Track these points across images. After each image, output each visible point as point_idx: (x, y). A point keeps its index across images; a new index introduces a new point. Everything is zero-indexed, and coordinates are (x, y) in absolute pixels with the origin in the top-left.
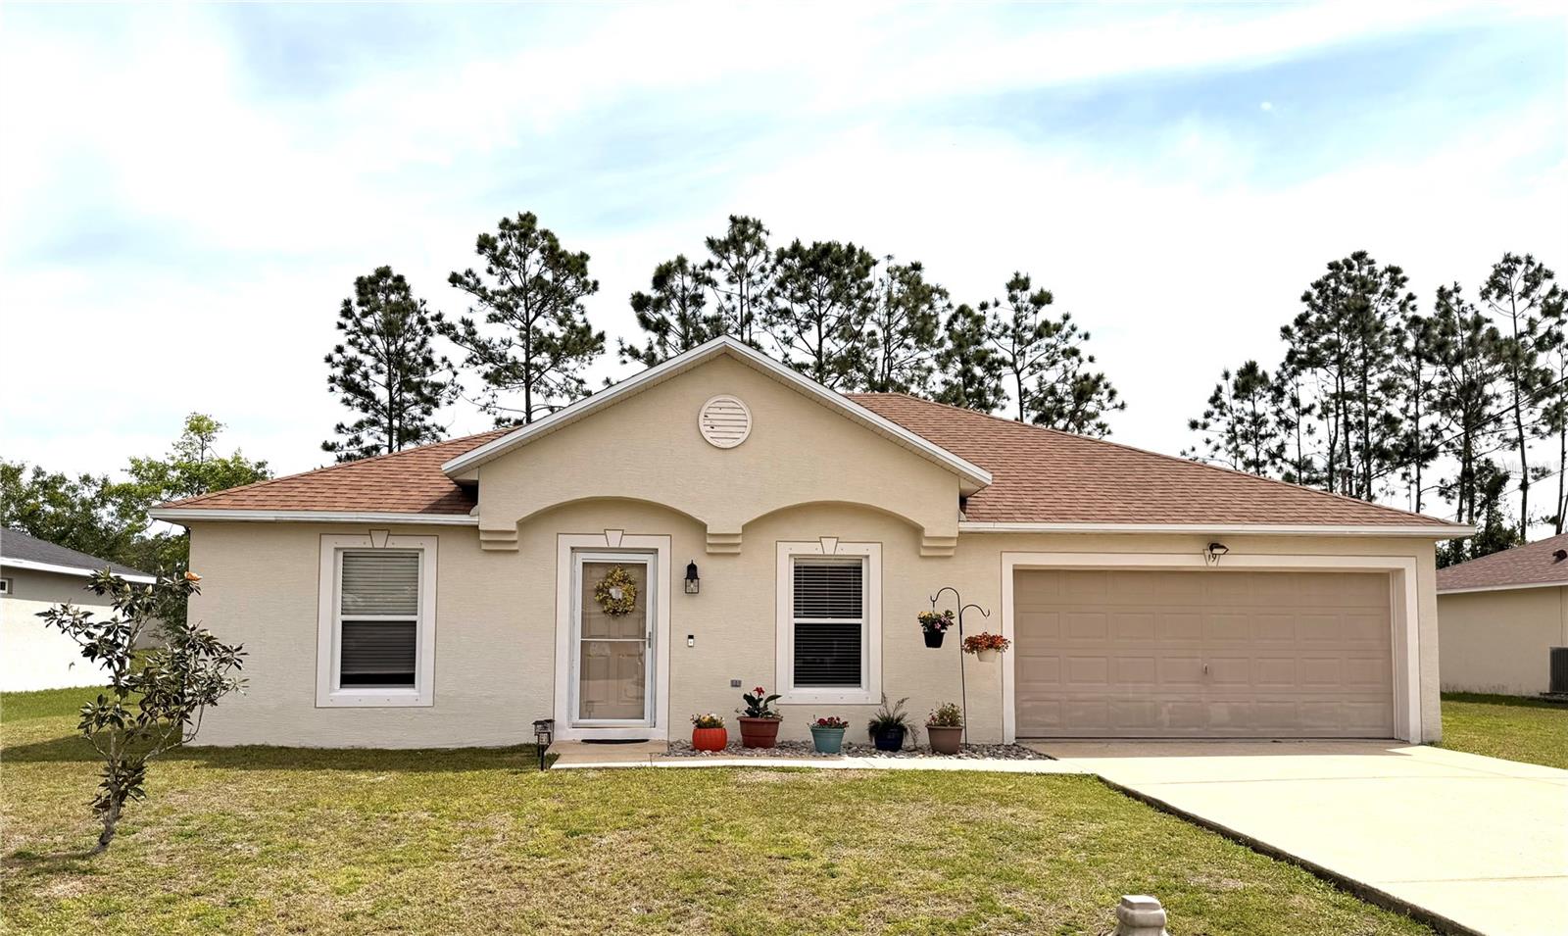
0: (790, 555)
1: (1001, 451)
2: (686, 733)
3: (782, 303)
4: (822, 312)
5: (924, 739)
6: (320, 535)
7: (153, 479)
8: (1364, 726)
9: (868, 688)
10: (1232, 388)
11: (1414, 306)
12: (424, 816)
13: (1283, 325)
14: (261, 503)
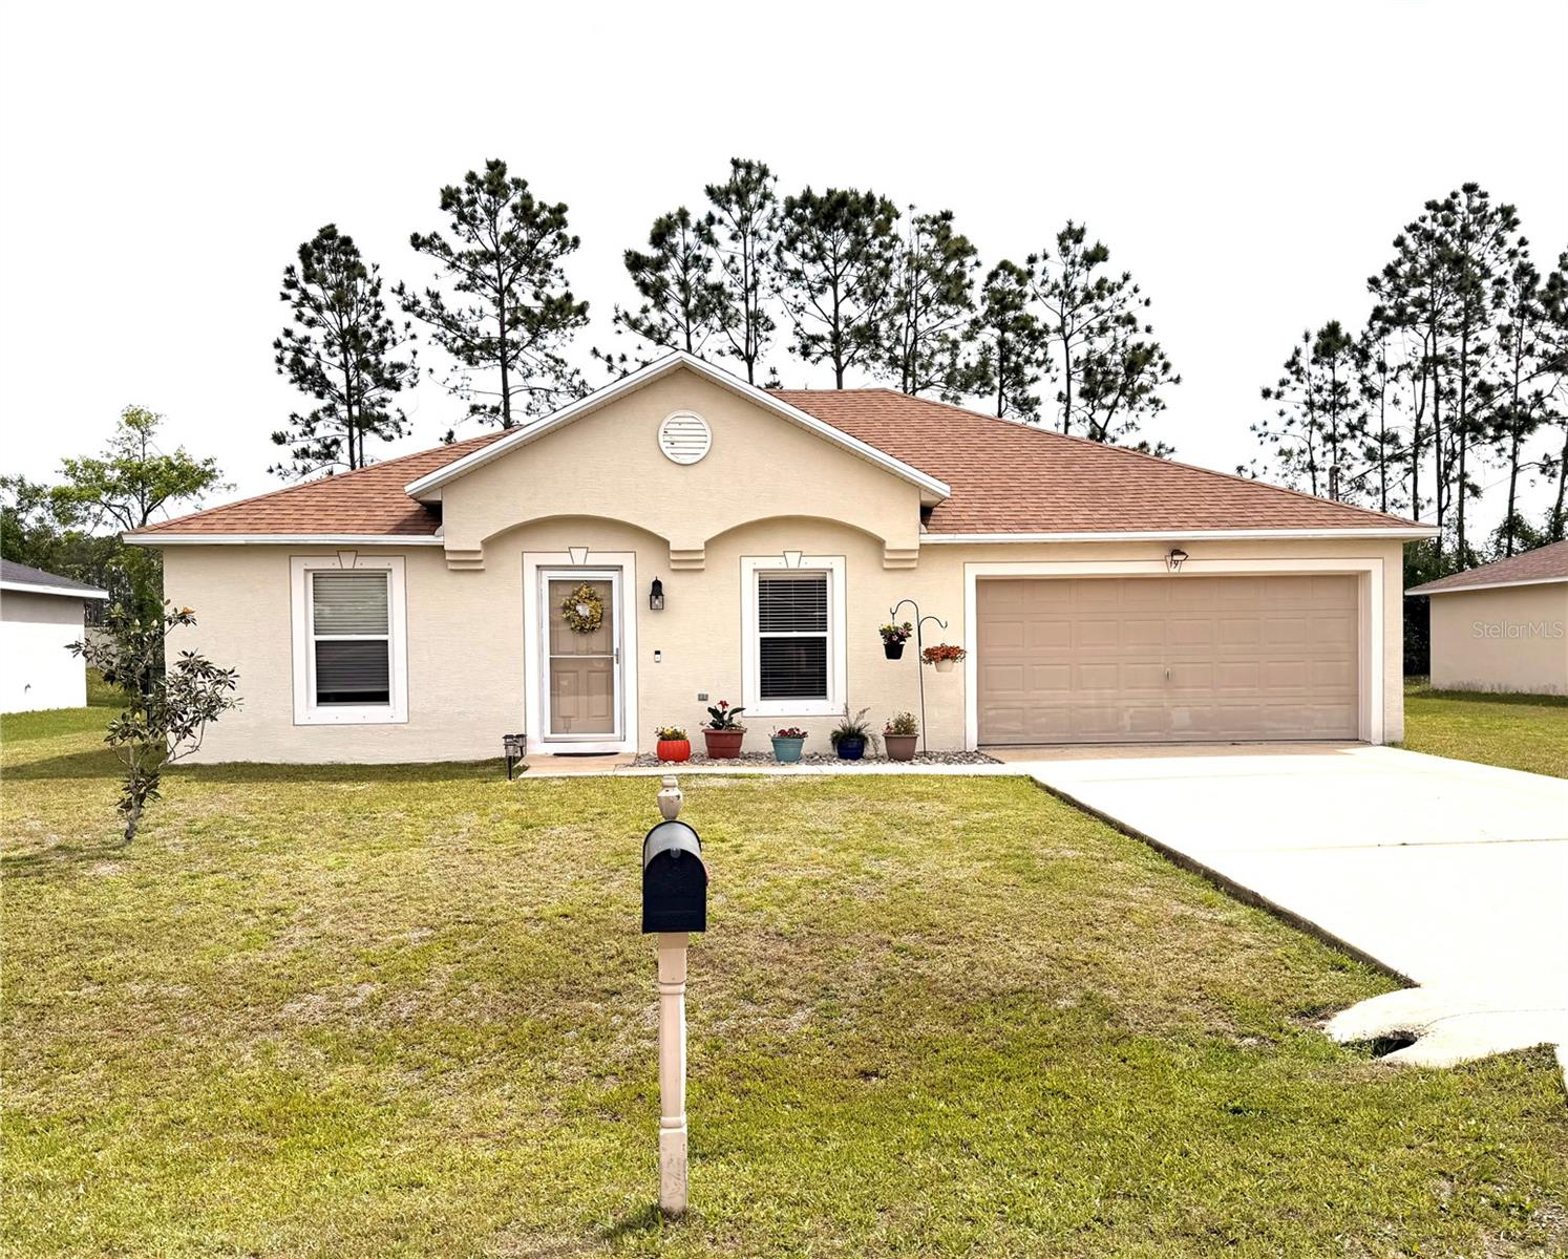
0: (754, 570)
1: (980, 455)
2: (651, 746)
3: (792, 260)
4: (838, 273)
5: (883, 749)
6: (290, 556)
7: (90, 483)
8: (1328, 728)
9: (834, 700)
10: (1311, 350)
11: (1526, 252)
12: (399, 816)
13: (1370, 276)
14: (230, 527)
